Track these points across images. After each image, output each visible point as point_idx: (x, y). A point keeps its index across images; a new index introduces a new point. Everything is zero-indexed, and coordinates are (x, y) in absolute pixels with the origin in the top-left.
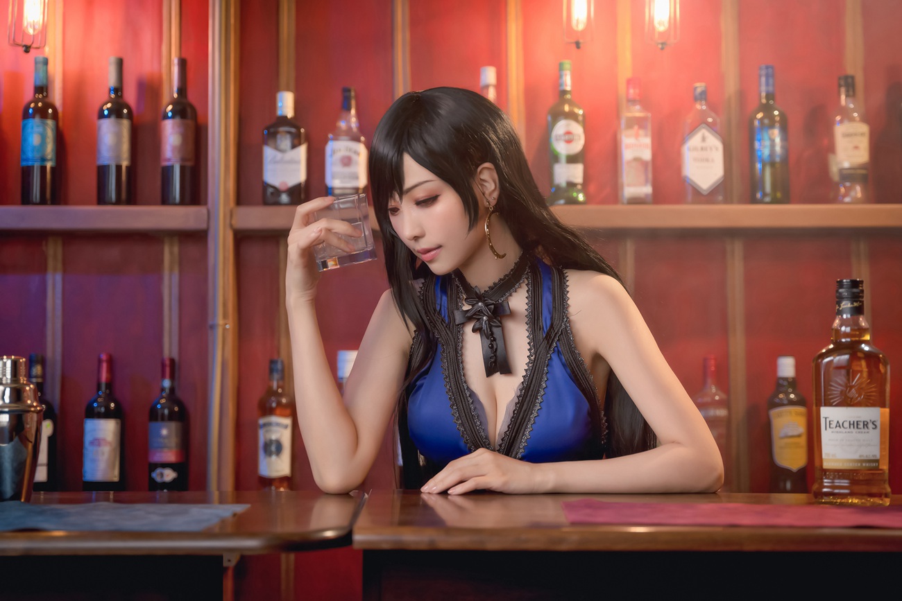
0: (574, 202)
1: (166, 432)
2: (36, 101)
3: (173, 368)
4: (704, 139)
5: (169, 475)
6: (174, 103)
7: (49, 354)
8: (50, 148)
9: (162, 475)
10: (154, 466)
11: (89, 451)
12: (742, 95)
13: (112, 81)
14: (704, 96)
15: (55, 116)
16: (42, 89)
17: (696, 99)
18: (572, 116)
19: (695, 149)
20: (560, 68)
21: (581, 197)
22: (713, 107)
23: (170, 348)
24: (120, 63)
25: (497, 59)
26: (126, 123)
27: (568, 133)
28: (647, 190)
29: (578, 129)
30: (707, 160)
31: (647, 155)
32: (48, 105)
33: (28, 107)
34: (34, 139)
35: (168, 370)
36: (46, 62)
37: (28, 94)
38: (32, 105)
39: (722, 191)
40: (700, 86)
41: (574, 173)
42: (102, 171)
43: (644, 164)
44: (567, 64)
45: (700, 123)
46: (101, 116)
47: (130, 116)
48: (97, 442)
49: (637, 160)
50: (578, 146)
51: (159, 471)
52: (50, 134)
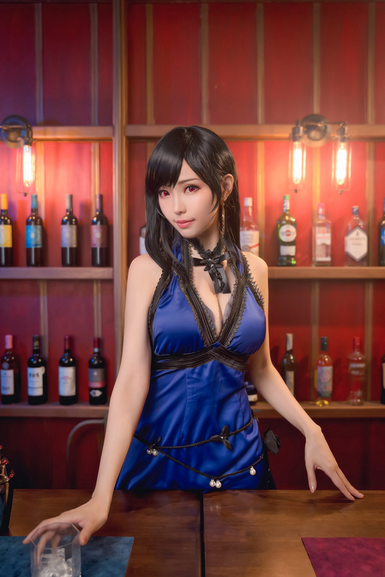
0: (290, 265)
1: (96, 373)
2: (32, 216)
3: (99, 343)
4: (358, 234)
5: (98, 393)
6: (98, 217)
7: (42, 333)
8: (39, 238)
9: (94, 393)
10: (91, 389)
11: (61, 382)
12: (375, 211)
13: (67, 205)
14: (359, 213)
15: (41, 223)
16: (35, 210)
17: (353, 214)
18: (290, 222)
19: (353, 239)
20: (284, 198)
21: (293, 262)
22: (362, 217)
23: (98, 333)
24: (71, 197)
25: (253, 194)
26: (74, 227)
27: (288, 231)
28: (328, 259)
29: (293, 229)
30: (359, 244)
31: (328, 242)
32: (38, 217)
33: (28, 219)
34: (32, 235)
35: (96, 344)
36: (36, 197)
37: (29, 212)
38: (30, 218)
39: (365, 260)
40: (356, 208)
41: (291, 251)
42: (64, 250)
43: (327, 246)
44: (288, 197)
45: (355, 226)
46: (64, 223)
47: (76, 223)
48: (65, 378)
49: (324, 245)
50: (292, 238)
51: (93, 391)
52: (39, 232)
